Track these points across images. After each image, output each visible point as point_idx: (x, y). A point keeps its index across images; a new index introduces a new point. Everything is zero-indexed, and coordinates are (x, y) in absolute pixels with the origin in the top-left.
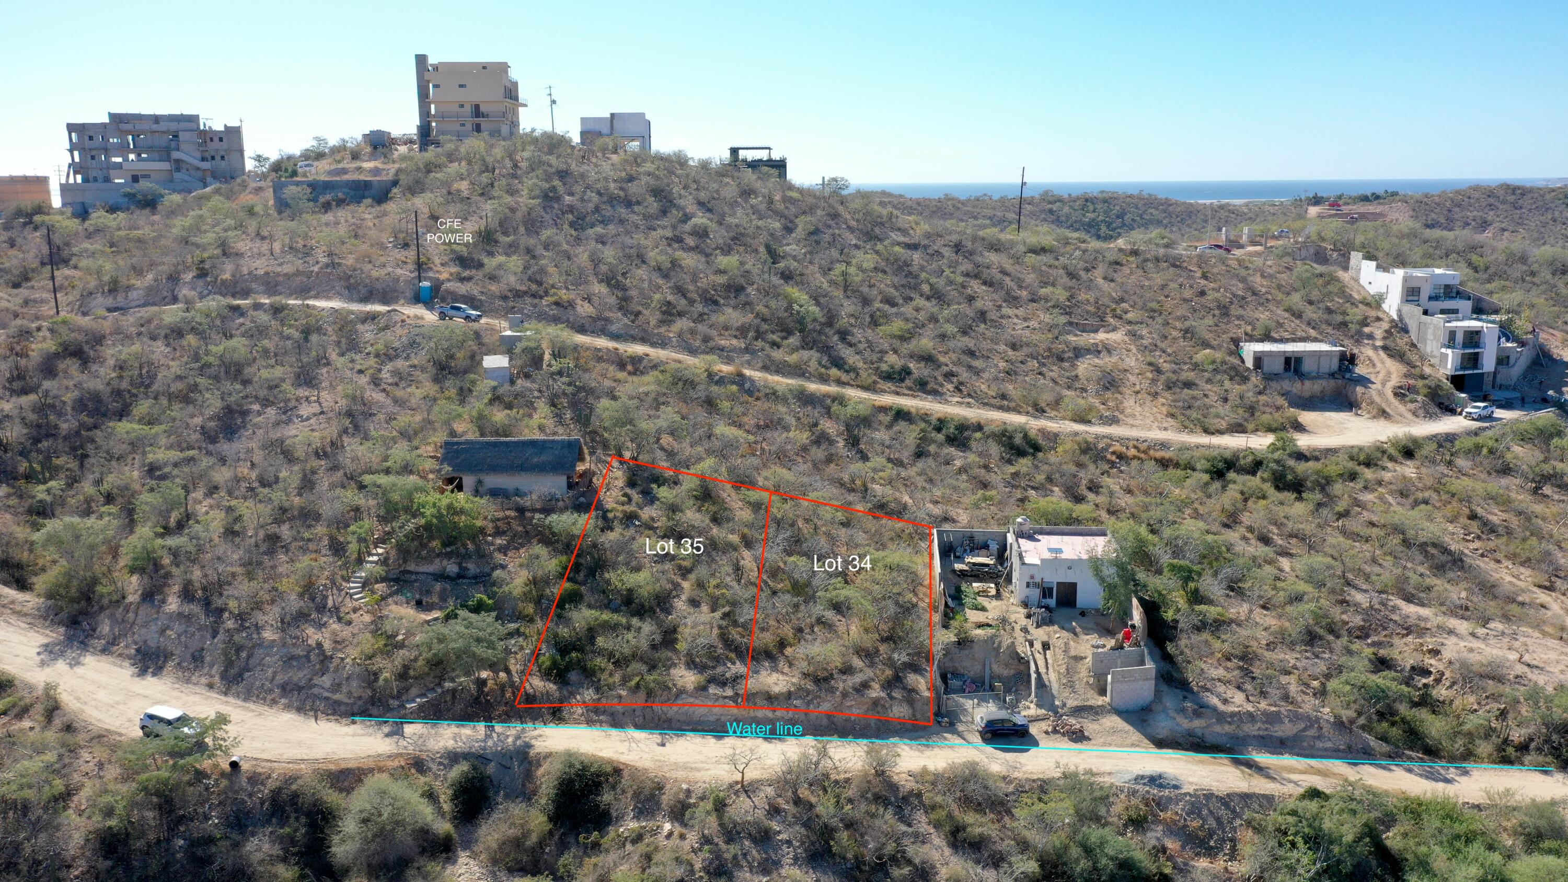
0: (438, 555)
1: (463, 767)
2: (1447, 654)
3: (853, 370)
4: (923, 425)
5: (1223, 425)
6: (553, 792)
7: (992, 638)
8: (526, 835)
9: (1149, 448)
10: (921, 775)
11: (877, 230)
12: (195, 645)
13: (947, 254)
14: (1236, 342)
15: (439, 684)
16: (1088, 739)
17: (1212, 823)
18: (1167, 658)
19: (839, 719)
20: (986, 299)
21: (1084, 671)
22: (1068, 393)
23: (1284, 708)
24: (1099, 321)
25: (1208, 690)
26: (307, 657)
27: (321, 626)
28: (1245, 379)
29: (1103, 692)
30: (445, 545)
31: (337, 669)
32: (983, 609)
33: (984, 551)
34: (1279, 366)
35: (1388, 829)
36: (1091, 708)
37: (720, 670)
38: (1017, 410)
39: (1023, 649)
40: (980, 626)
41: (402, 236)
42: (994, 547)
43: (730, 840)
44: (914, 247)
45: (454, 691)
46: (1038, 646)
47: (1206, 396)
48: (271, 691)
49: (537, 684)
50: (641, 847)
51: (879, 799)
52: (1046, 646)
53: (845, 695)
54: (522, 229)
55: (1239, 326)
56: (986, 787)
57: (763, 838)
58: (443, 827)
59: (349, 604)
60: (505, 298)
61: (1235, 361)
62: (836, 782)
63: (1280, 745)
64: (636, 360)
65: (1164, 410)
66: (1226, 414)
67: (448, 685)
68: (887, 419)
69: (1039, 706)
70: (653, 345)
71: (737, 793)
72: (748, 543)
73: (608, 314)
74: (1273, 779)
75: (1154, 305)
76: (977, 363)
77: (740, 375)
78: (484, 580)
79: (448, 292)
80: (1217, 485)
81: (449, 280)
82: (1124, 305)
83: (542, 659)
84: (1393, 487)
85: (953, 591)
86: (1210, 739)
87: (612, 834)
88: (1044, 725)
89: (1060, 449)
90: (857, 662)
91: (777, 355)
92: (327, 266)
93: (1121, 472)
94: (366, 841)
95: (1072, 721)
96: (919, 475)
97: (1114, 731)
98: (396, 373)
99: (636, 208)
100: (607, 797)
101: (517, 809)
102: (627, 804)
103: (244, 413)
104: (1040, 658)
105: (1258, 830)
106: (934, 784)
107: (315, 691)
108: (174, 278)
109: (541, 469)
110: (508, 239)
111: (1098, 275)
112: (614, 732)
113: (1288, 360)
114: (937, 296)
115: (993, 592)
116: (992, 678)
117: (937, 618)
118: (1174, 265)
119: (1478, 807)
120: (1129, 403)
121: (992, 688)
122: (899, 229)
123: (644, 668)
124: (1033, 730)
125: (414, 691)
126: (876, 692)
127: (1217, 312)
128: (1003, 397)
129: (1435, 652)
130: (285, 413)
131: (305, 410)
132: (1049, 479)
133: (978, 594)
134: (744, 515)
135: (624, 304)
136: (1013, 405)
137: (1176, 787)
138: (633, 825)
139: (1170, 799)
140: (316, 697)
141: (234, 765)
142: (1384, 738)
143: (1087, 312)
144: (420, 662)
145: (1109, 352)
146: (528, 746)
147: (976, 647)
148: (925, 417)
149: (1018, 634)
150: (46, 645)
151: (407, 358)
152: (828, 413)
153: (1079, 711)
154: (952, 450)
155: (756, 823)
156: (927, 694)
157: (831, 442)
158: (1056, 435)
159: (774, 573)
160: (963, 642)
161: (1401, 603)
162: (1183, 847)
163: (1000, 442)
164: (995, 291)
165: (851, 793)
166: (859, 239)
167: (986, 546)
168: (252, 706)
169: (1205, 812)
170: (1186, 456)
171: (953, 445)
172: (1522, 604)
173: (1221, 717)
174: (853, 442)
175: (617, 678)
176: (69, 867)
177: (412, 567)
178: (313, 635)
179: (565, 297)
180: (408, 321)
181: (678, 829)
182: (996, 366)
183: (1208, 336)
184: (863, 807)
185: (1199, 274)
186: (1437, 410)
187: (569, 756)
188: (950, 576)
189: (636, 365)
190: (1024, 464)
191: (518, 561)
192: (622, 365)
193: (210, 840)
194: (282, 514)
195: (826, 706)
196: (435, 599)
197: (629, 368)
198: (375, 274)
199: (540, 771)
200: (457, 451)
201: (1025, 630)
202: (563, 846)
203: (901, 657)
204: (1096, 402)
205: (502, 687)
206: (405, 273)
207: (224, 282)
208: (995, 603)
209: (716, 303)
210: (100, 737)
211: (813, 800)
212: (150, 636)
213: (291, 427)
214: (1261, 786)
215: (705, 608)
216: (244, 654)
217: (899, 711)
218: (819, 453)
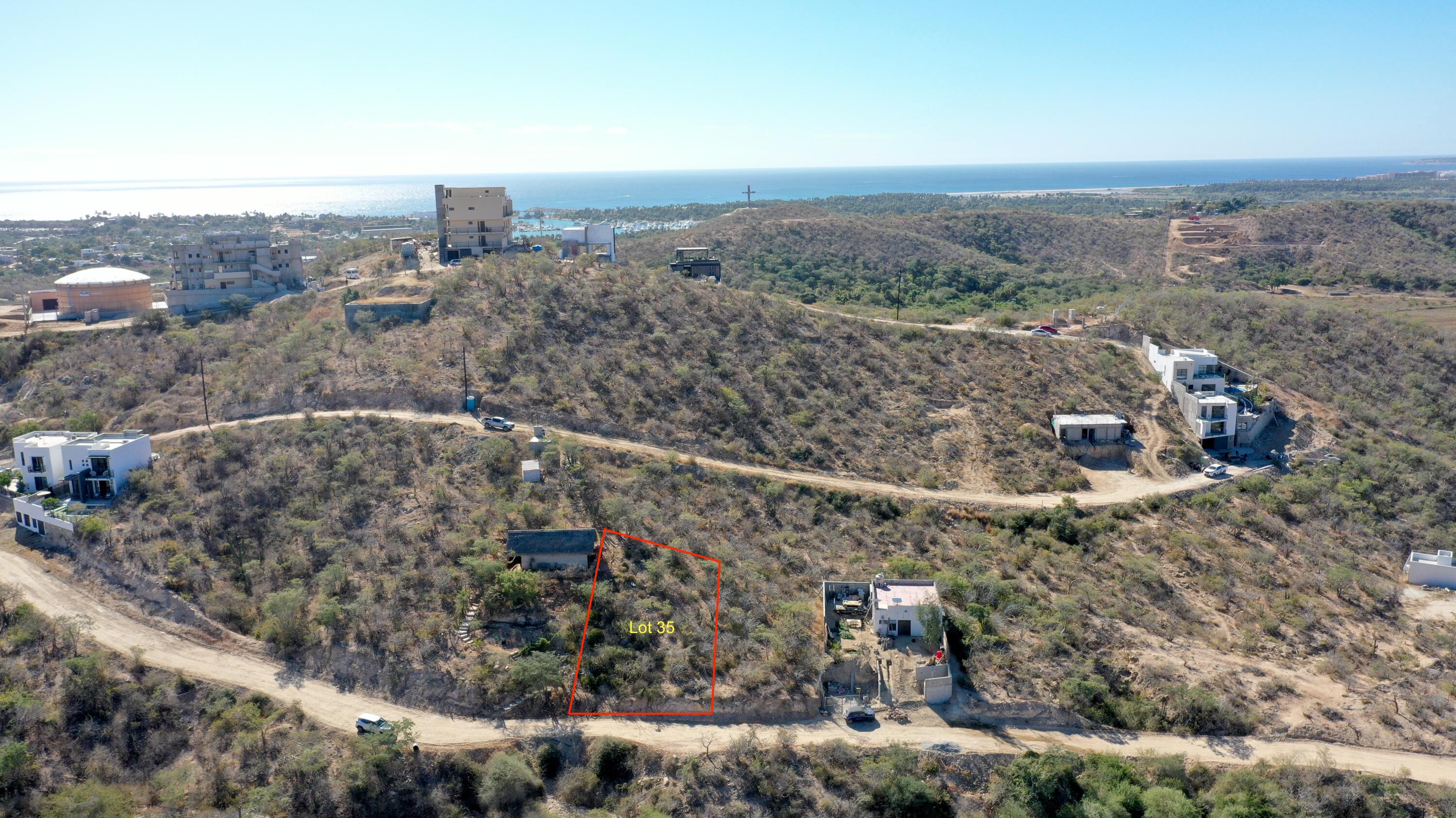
0: (512, 611)
1: (543, 748)
2: (1142, 661)
3: (771, 453)
4: (819, 498)
5: (1030, 486)
6: (598, 760)
7: (856, 659)
8: (585, 785)
9: (975, 509)
10: (809, 747)
11: (789, 327)
12: (371, 673)
13: (841, 346)
14: (1050, 415)
15: (522, 695)
16: (910, 722)
17: (976, 771)
18: (963, 669)
19: (763, 712)
20: (870, 384)
21: (911, 679)
22: (923, 462)
23: (1031, 700)
24: (951, 398)
25: (985, 690)
26: (442, 680)
27: (447, 659)
28: (1052, 447)
29: (921, 693)
30: (515, 604)
31: (460, 688)
32: (852, 638)
33: (855, 597)
34: (1078, 435)
35: (1080, 773)
36: (913, 702)
37: (691, 683)
38: (886, 480)
39: (874, 666)
40: (848, 651)
41: (448, 355)
42: (862, 593)
43: (701, 787)
44: (816, 340)
45: (532, 699)
46: (884, 663)
47: (1022, 462)
48: (422, 701)
49: (581, 694)
50: (652, 791)
51: (786, 762)
52: (889, 663)
53: (766, 698)
54: (532, 346)
55: (1053, 401)
56: (845, 754)
57: (720, 785)
58: (537, 781)
59: (462, 645)
60: (526, 406)
61: (1047, 432)
62: (761, 752)
63: (1024, 723)
64: (622, 456)
65: (991, 475)
66: (1034, 477)
67: (528, 695)
68: (794, 494)
69: (882, 702)
70: (632, 440)
71: (704, 759)
72: (705, 597)
73: (599, 416)
74: (1013, 744)
75: (993, 384)
76: (859, 442)
77: (694, 464)
78: (542, 626)
79: (486, 402)
80: (1018, 537)
81: (486, 393)
82: (972, 383)
83: (583, 678)
84: (1138, 536)
85: (833, 626)
86: (983, 720)
87: (634, 784)
88: (885, 714)
89: (913, 513)
90: (774, 677)
91: (719, 444)
92: (400, 383)
93: (955, 528)
94: (497, 790)
95: (901, 711)
96: (816, 537)
97: (926, 717)
98: (463, 475)
99: (612, 322)
100: (630, 763)
101: (578, 771)
102: (641, 767)
103: (367, 506)
104: (884, 671)
105: (1001, 774)
106: (816, 752)
107: (449, 700)
108: (289, 392)
109: (572, 550)
110: (524, 357)
111: (954, 356)
112: (629, 722)
113: (1084, 431)
114: (833, 385)
115: (860, 625)
116: (855, 684)
117: (822, 645)
118: (1012, 348)
119: (1135, 759)
120: (967, 469)
121: (855, 692)
122: (806, 325)
123: (645, 684)
124: (878, 717)
125: (508, 700)
126: (785, 696)
127: (1039, 389)
128: (877, 469)
129: (1135, 660)
130: (394, 506)
131: (408, 505)
132: (904, 536)
133: (850, 627)
134: (700, 576)
135: (610, 406)
136: (883, 476)
137: (956, 751)
138: (646, 778)
139: (952, 758)
140: (451, 704)
141: (416, 748)
142: (1090, 718)
143: (944, 391)
144: (510, 683)
145: (956, 426)
146: (581, 733)
147: (846, 666)
148: (820, 491)
149: (873, 655)
150: (278, 674)
151: (468, 462)
152: (755, 491)
153: (906, 705)
154: (839, 516)
155: (716, 777)
156: (815, 696)
157: (756, 514)
158: (911, 502)
159: (722, 617)
160: (838, 662)
161: (1123, 625)
162: (957, 785)
163: (871, 510)
164: (876, 377)
165: (769, 758)
166: (776, 337)
167: (856, 593)
168: (413, 711)
169: (972, 765)
170: (998, 517)
171: (839, 512)
172: (1203, 623)
173: (990, 707)
174: (772, 514)
175: (629, 690)
176: (337, 808)
177: (496, 618)
178: (444, 666)
179: (569, 405)
180: (466, 433)
181: (672, 781)
182: (874, 442)
183: (1028, 410)
184: (776, 766)
185: (1028, 357)
186: (1187, 468)
187: (607, 740)
188: (833, 614)
189: (621, 460)
190: (887, 526)
191: (562, 614)
192: (612, 460)
193: (410, 792)
194: (408, 583)
195: (755, 705)
196: (513, 640)
197: (618, 462)
198: (435, 390)
199: (589, 748)
200: (517, 539)
201: (877, 653)
202: (606, 792)
203: (799, 674)
204: (942, 469)
205: (561, 696)
206: (455, 388)
207: (326, 396)
208: (860, 632)
209: (673, 401)
210: (332, 734)
211: (748, 763)
212: (342, 666)
213: (400, 517)
214: (1007, 749)
215: (680, 643)
216: (403, 679)
217: (798, 707)
218: (748, 524)
